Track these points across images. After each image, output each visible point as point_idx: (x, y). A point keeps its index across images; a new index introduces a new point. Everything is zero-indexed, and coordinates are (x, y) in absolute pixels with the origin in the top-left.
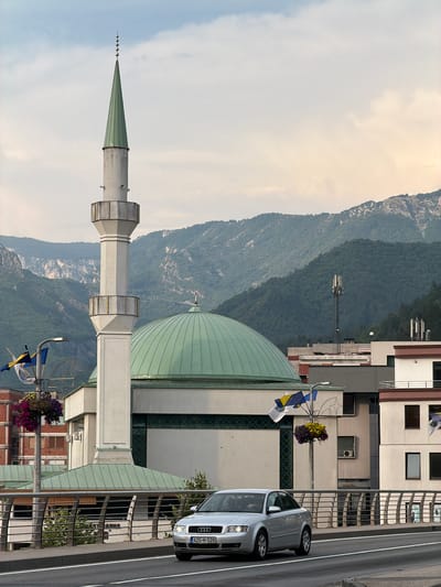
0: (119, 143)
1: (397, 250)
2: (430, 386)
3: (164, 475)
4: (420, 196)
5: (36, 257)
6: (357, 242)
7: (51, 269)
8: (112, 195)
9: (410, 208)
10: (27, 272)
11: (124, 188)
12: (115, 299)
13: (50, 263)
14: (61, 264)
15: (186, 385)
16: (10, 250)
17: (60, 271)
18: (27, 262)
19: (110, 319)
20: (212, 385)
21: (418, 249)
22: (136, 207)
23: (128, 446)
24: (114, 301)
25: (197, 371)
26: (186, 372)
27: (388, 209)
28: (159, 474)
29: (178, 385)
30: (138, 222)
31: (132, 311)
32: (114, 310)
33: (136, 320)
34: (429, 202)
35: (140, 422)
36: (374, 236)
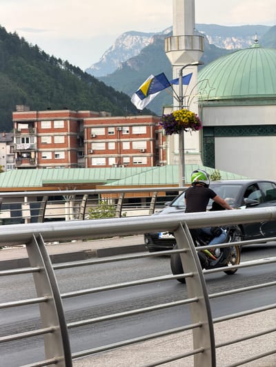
3: (228, 173)
5: (219, 36)
7: (228, 43)
10: (213, 46)
12: (183, 38)
13: (228, 40)
14: (235, 40)
15: (244, 103)
16: (202, 32)
17: (234, 44)
18: (213, 39)
19: (180, 54)
20: (266, 102)
23: (198, 151)
24: (182, 39)
25: (253, 92)
26: (244, 93)
28: (225, 173)
29: (238, 103)
31: (197, 47)
32: (183, 47)
33: (201, 54)
35: (208, 133)
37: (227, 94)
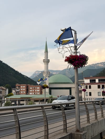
0: (47, 52)
1: (93, 70)
2: (89, 83)
4: (95, 64)
6: (88, 69)
7: (54, 73)
8: (46, 58)
9: (94, 65)
10: (51, 74)
11: (47, 57)
16: (49, 71)
19: (45, 75)
21: (95, 70)
22: (49, 60)
23: (48, 92)
24: (46, 72)
25: (58, 82)
27: (92, 66)
28: (53, 96)
30: (49, 62)
31: (49, 74)
32: (46, 73)
34: (96, 65)
35: (50, 89)
36: (90, 68)
37: (54, 82)
